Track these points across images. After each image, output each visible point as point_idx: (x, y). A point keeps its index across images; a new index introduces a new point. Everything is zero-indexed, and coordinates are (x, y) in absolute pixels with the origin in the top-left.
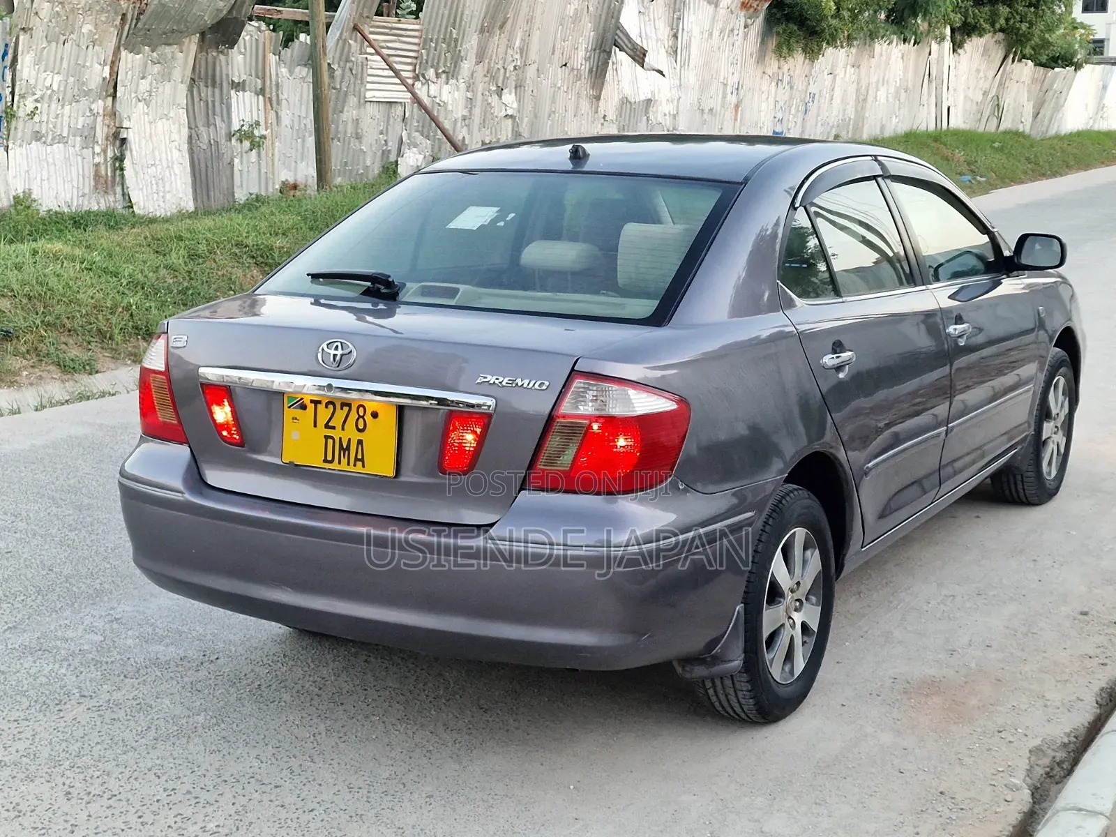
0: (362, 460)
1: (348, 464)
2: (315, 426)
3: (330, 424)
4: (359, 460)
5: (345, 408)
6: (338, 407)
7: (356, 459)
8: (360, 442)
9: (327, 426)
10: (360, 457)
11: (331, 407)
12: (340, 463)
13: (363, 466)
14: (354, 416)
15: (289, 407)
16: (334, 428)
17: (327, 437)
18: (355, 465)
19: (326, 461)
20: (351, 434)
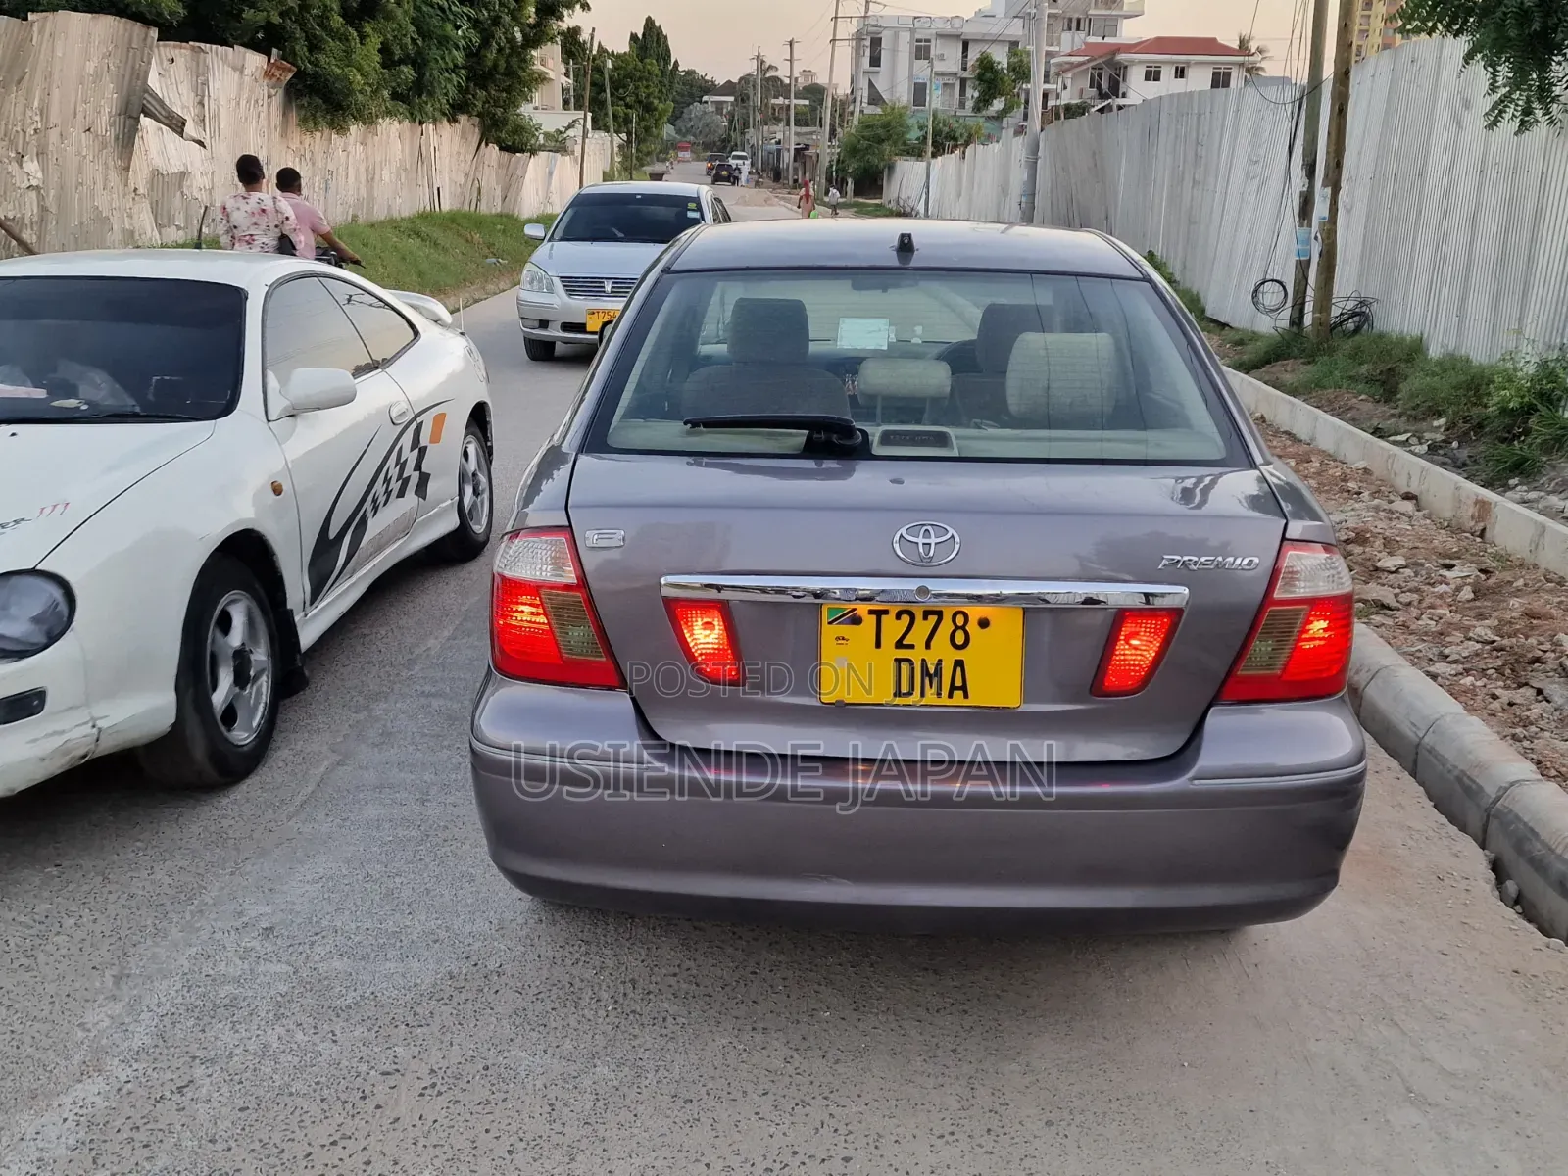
0: (964, 688)
1: (939, 694)
2: (878, 645)
3: (904, 642)
4: (958, 688)
5: (930, 617)
6: (919, 616)
7: (953, 688)
8: (959, 663)
9: (899, 644)
10: (958, 682)
11: (906, 619)
12: (923, 694)
13: (966, 696)
14: (946, 626)
15: (830, 623)
16: (912, 646)
17: (899, 661)
18: (950, 695)
19: (898, 693)
20: (942, 651)
